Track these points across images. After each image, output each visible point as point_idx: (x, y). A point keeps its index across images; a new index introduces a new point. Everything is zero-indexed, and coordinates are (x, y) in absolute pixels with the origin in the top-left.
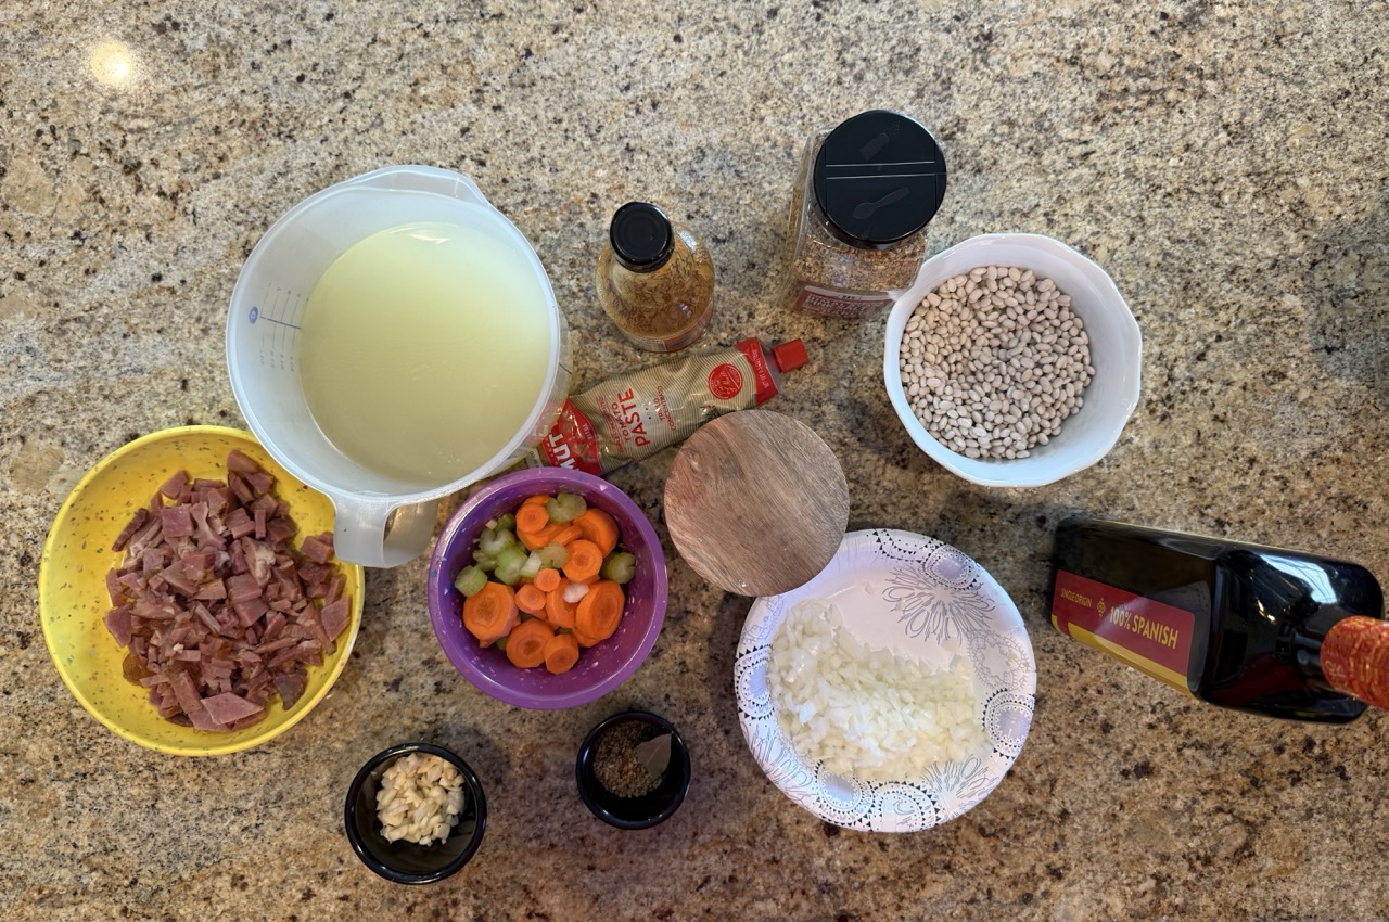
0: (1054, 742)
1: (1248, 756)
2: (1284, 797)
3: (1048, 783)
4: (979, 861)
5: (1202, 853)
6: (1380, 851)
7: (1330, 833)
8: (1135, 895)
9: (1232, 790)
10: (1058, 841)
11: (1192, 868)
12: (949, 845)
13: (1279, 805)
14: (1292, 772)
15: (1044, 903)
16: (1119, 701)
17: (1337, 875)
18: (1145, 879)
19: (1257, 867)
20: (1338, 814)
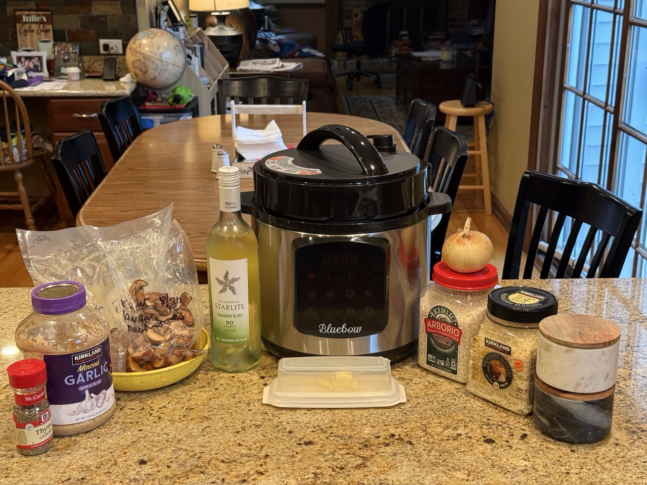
0: (264, 436)
1: (362, 439)
2: (381, 450)
3: (260, 447)
4: (219, 470)
5: (339, 466)
6: (434, 465)
7: (407, 460)
8: (302, 479)
9: (354, 448)
10: (262, 464)
11: (334, 470)
12: (204, 466)
13: (378, 452)
14: (384, 443)
15: (253, 482)
16: (297, 425)
17: (412, 472)
18: (308, 474)
19: (369, 470)
20: (410, 455)
